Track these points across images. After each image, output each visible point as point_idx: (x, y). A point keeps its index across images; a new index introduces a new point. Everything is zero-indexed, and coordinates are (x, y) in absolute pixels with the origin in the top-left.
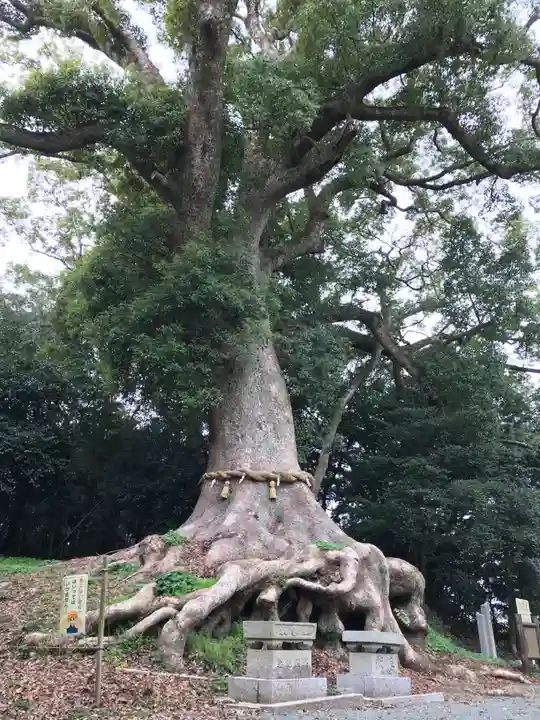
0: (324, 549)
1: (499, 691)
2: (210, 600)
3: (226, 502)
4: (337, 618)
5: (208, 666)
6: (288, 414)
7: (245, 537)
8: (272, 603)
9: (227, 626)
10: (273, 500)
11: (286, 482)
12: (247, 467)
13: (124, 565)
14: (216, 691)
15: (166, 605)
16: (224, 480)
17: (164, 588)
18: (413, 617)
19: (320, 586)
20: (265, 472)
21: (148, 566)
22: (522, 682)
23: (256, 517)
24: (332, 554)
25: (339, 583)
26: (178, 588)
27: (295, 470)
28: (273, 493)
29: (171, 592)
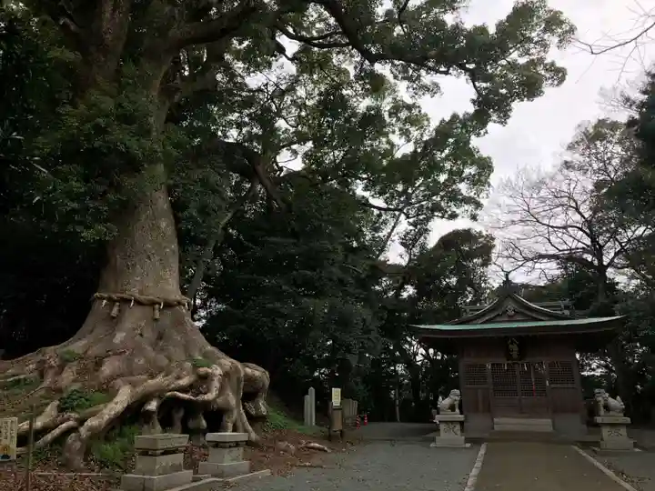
0: (195, 367)
1: (307, 464)
2: (107, 417)
3: (115, 320)
4: (202, 418)
5: (103, 464)
6: (174, 246)
7: (131, 354)
8: (153, 412)
9: (117, 431)
10: (156, 320)
11: (168, 305)
12: (134, 292)
13: (25, 379)
14: (110, 483)
15: (68, 419)
16: (115, 301)
17: (67, 405)
18: (257, 408)
19: (192, 397)
20: (151, 297)
21: (47, 382)
22: (325, 451)
23: (141, 335)
24: (203, 370)
25: (206, 394)
26: (78, 406)
27: (176, 295)
28: (157, 315)
29: (73, 409)
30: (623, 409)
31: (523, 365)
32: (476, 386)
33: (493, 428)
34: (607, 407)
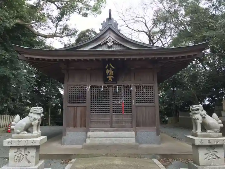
30: (221, 128)
31: (115, 87)
32: (75, 105)
33: (85, 141)
34: (205, 127)
